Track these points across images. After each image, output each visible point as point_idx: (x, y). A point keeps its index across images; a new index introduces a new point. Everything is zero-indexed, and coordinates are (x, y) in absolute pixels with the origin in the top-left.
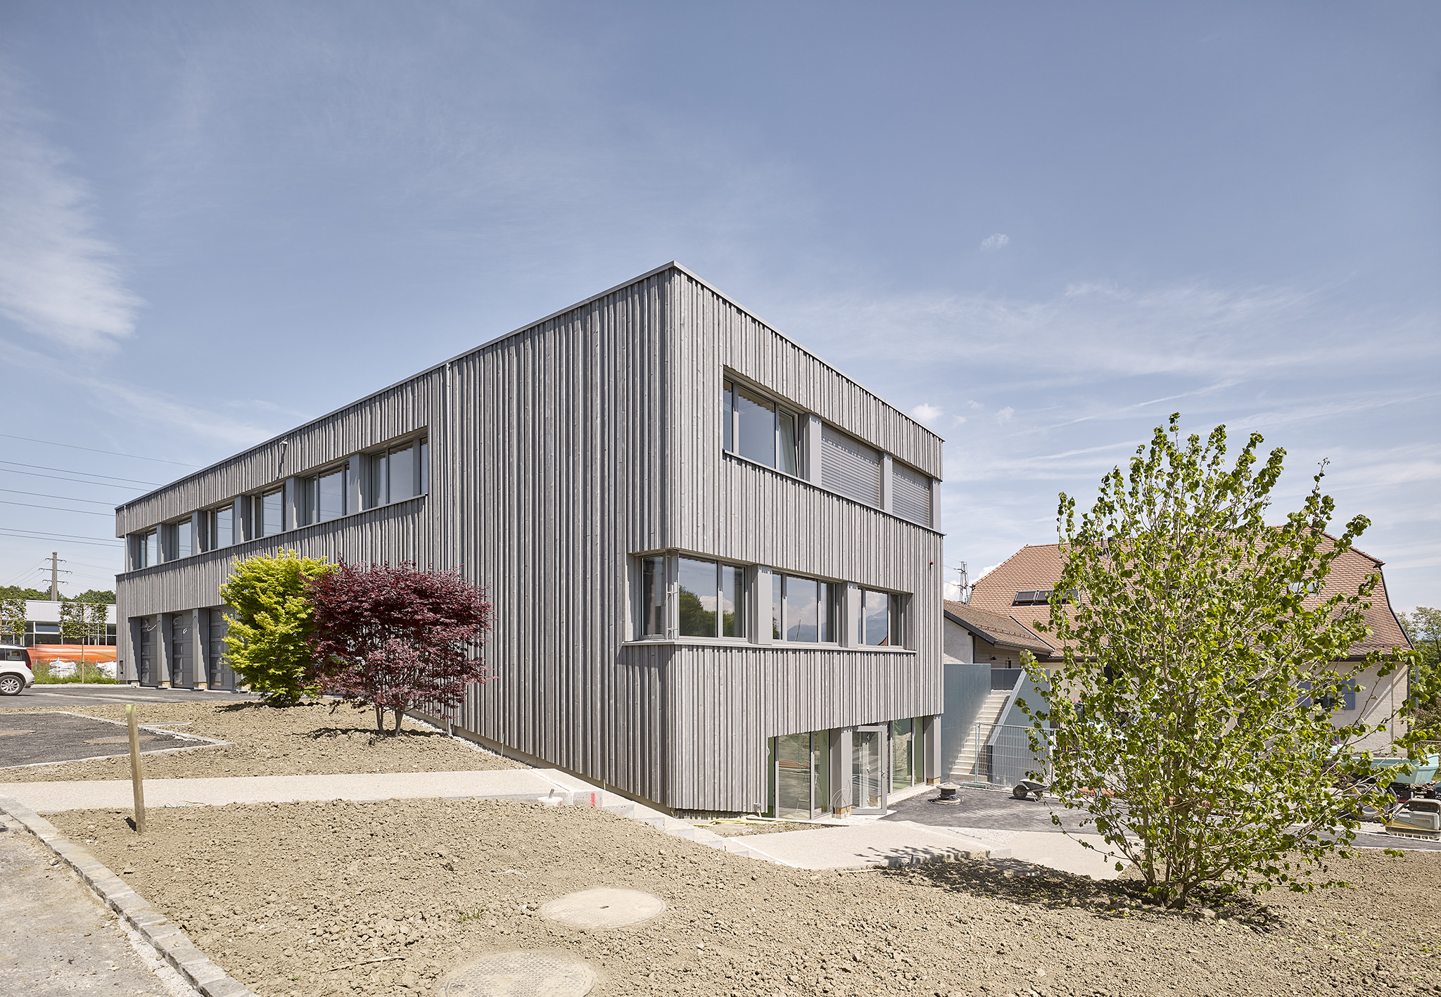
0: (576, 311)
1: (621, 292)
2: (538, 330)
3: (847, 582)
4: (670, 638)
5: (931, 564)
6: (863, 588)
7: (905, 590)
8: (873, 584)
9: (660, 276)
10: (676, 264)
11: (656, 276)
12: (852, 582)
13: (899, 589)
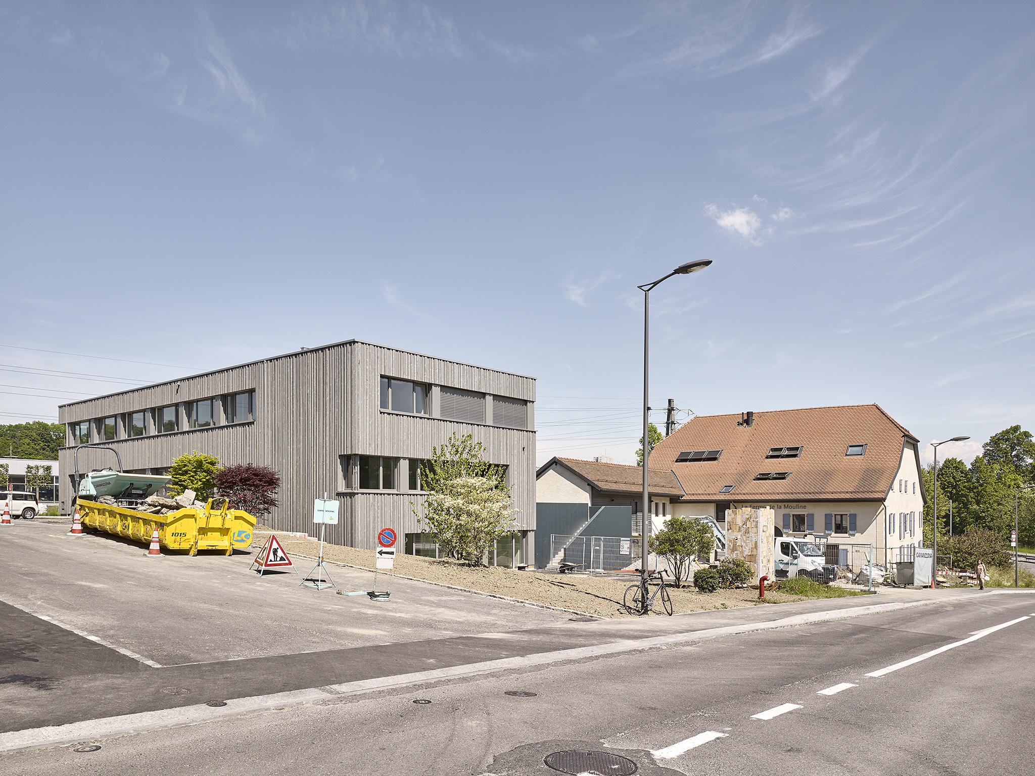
4: (355, 490)
5: (524, 448)
10: (356, 340)
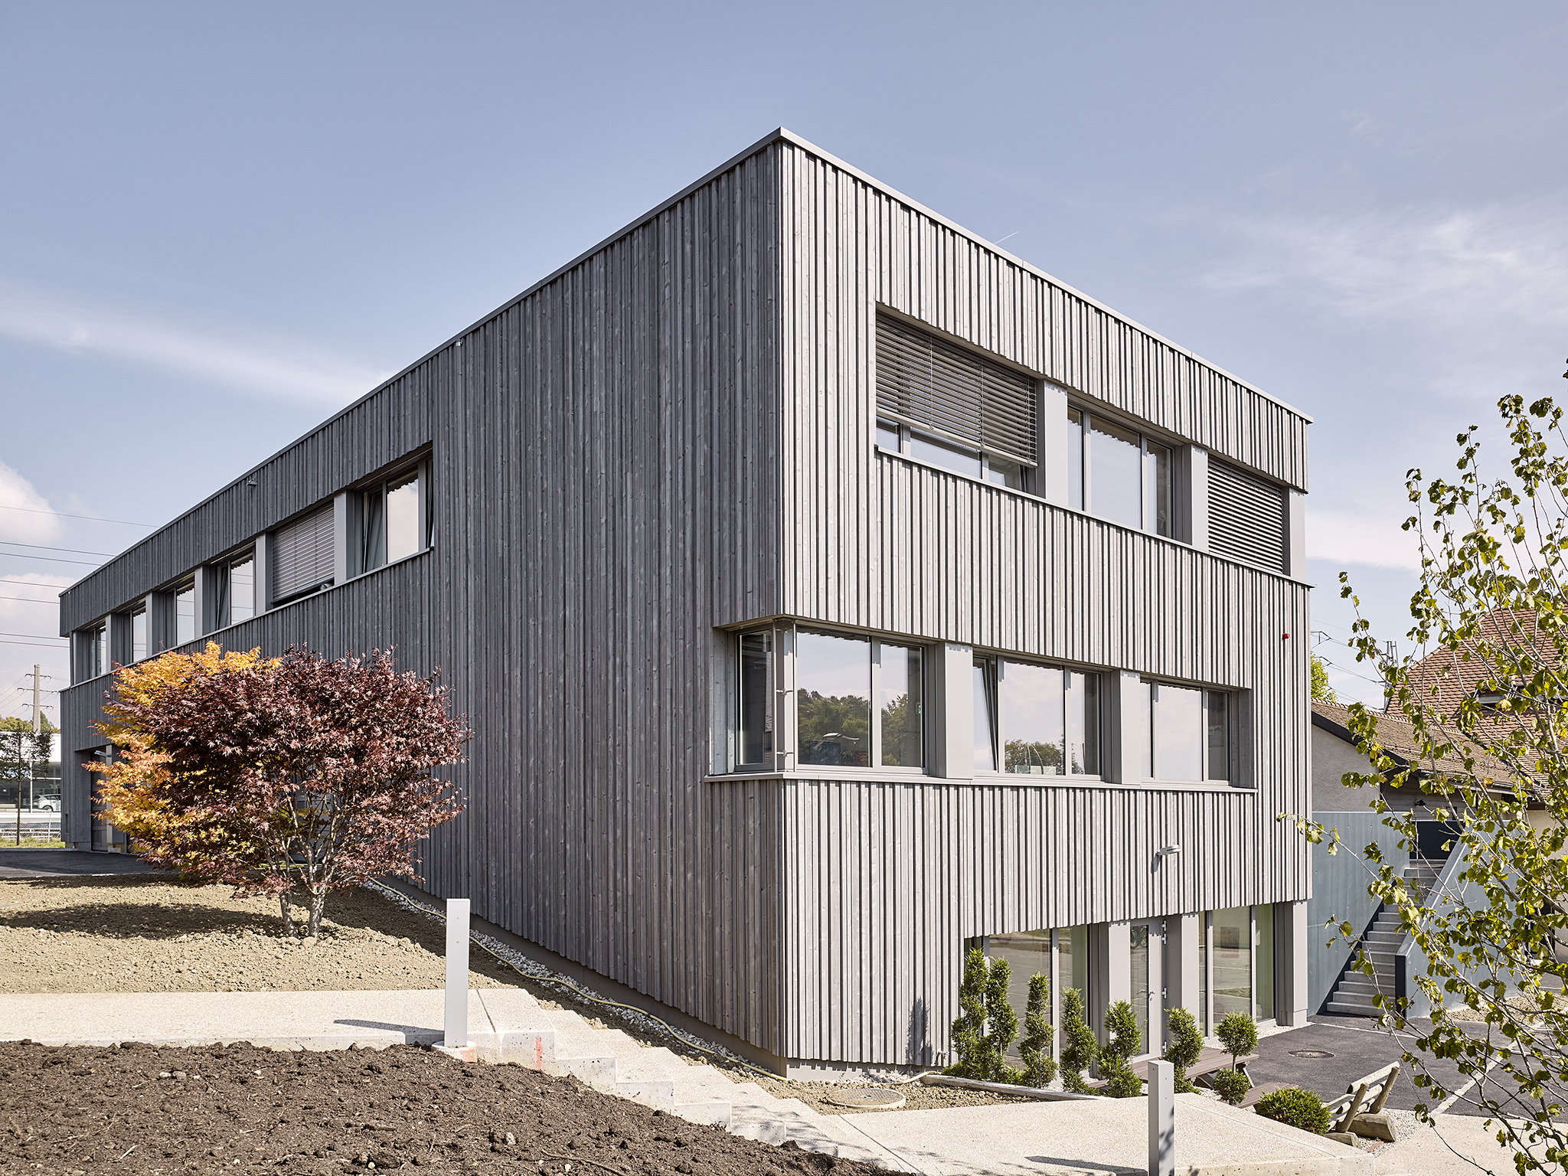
0: (636, 233)
1: (701, 191)
2: (583, 271)
3: (1119, 669)
4: (779, 769)
5: (1285, 637)
6: (1153, 680)
7: (1234, 683)
8: (1170, 672)
9: (761, 158)
10: (785, 133)
11: (754, 158)
12: (1124, 669)
13: (1220, 682)
